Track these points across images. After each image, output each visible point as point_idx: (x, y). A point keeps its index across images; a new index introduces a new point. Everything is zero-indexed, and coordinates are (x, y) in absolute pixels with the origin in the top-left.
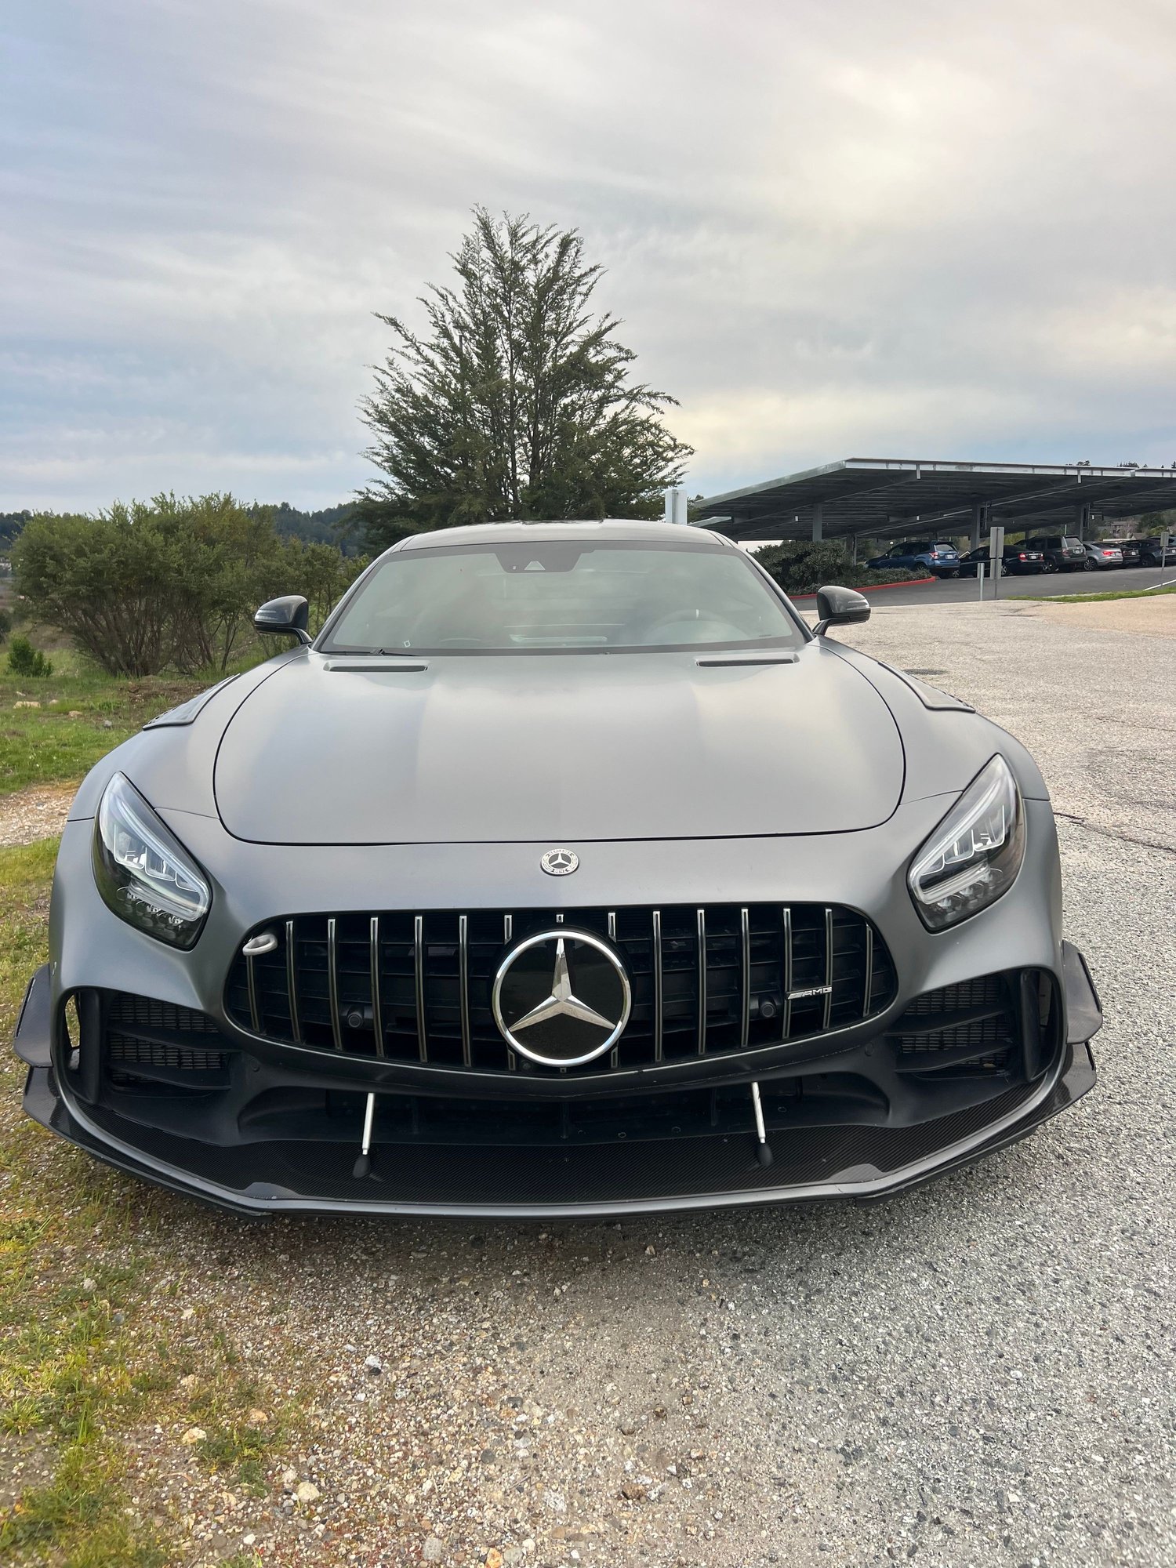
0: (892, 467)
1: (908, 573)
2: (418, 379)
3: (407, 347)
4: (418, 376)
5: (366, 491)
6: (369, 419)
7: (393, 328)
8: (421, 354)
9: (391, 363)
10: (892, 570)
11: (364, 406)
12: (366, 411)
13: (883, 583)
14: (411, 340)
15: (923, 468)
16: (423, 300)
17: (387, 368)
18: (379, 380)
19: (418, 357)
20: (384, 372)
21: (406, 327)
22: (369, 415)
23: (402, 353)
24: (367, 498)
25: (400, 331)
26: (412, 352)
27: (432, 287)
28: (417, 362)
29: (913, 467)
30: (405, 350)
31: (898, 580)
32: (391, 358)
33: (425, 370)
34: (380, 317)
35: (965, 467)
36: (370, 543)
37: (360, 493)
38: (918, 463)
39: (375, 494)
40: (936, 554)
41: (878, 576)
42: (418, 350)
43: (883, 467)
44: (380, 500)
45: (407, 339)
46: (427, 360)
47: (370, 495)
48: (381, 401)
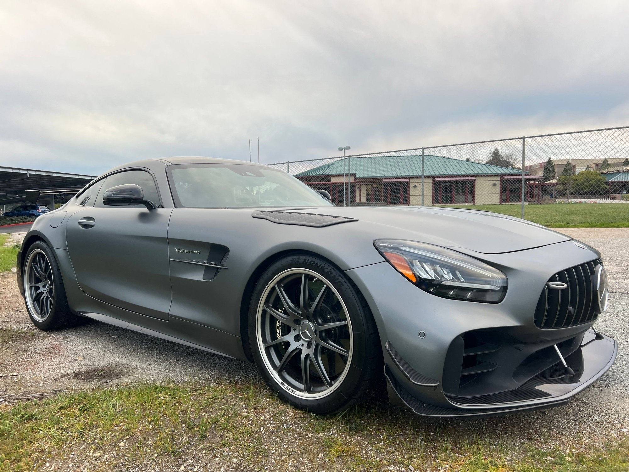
0: (15, 171)
1: (28, 219)
10: (19, 217)
13: (15, 223)
15: (30, 172)
29: (25, 172)
31: (23, 222)
35: (49, 173)
38: (28, 170)
40: (40, 210)
41: (12, 220)
43: (11, 171)
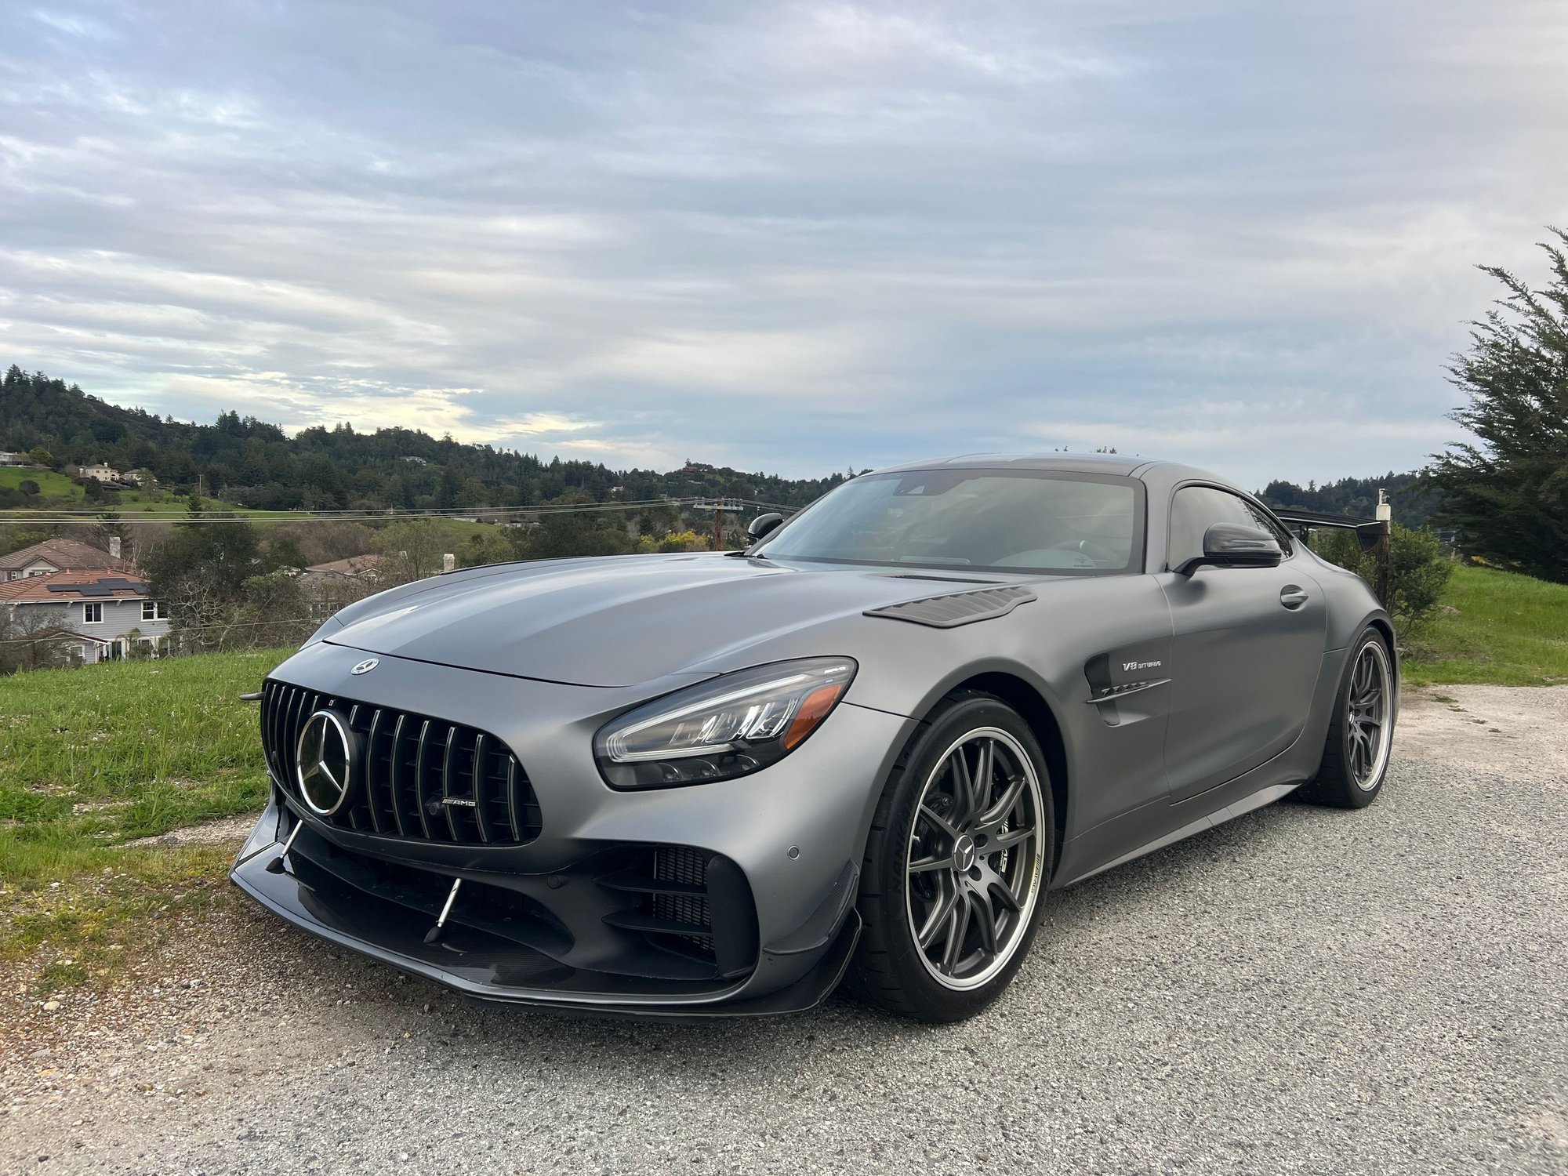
2: (1524, 332)
3: (1514, 298)
4: (1523, 328)
5: (1445, 455)
6: (1456, 378)
7: (1499, 279)
8: (1532, 304)
9: (1493, 317)
11: (1452, 364)
12: (1453, 370)
14: (1521, 290)
16: (1544, 245)
17: (1488, 322)
18: (1476, 336)
19: (1530, 308)
20: (1485, 327)
21: (1515, 276)
22: (1457, 373)
23: (1510, 305)
24: (1448, 463)
25: (1508, 282)
26: (1521, 303)
27: (1554, 230)
28: (1528, 313)
30: (1511, 301)
32: (1494, 311)
33: (1533, 321)
34: (1485, 269)
36: (1444, 511)
37: (1439, 457)
39: (1457, 458)
42: (1529, 301)
44: (1463, 465)
45: (1516, 288)
46: (1540, 312)
47: (1450, 459)
48: (1474, 357)
